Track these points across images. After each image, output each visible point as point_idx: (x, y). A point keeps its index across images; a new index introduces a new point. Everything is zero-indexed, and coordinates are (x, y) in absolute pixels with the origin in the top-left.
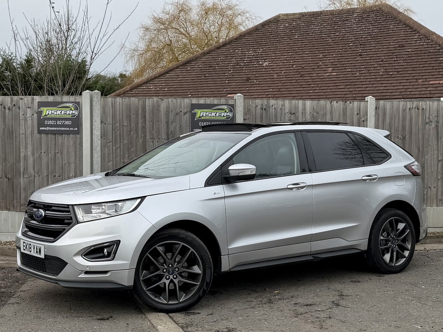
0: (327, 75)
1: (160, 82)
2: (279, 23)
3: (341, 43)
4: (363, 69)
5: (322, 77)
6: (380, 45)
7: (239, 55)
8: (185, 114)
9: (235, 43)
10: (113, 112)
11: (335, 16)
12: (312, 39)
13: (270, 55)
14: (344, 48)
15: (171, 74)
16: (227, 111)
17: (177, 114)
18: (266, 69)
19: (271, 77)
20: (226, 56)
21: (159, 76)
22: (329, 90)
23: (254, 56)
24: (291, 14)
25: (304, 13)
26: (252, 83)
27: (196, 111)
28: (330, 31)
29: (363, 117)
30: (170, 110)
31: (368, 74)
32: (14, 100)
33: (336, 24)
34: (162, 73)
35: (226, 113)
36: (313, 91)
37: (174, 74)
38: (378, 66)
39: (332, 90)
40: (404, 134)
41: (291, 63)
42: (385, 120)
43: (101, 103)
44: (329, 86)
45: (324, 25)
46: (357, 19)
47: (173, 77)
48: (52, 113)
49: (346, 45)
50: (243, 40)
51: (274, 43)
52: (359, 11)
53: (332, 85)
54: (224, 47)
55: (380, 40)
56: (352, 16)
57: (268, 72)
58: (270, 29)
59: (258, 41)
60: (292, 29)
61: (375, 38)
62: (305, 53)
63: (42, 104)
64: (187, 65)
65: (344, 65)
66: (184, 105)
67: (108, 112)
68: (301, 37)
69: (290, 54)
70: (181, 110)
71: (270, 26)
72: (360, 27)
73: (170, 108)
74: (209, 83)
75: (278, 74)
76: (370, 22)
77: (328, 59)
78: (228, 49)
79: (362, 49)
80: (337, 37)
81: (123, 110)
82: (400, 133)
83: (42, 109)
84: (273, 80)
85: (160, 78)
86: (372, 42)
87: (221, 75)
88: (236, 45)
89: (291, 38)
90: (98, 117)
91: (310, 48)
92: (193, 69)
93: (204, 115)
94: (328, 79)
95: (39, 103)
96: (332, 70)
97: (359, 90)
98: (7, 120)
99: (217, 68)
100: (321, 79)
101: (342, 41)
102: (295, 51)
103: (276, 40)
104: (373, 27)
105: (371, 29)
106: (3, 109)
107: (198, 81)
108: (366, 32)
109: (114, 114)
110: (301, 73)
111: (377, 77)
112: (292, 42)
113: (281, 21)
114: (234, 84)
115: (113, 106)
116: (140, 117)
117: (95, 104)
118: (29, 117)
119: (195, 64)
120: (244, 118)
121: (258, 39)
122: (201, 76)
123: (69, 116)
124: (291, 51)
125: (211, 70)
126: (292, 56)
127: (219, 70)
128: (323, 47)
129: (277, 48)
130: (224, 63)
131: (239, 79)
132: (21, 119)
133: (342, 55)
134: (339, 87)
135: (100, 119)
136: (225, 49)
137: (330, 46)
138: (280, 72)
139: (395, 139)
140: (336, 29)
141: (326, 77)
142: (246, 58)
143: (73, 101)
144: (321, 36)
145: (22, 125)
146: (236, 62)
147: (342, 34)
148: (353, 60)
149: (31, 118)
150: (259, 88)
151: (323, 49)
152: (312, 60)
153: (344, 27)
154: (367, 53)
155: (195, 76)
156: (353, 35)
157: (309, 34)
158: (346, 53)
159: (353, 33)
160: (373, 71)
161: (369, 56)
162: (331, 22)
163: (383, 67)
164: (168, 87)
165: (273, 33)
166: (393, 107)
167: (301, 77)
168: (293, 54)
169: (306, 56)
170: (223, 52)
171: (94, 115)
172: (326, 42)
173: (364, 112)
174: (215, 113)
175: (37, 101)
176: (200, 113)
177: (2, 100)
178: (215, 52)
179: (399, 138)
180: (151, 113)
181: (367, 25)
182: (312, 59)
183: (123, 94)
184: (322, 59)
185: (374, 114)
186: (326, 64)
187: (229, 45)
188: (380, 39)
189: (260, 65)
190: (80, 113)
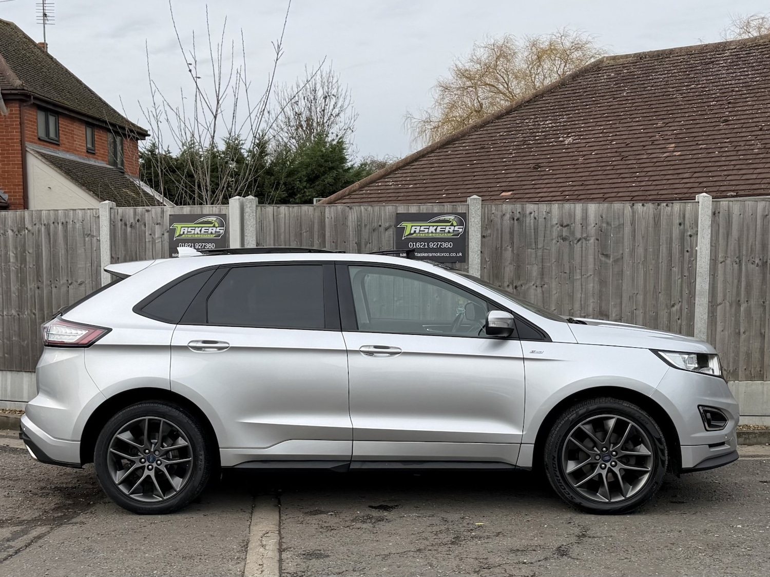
0: (665, 155)
1: (405, 175)
2: (600, 72)
3: (696, 101)
4: (726, 145)
5: (655, 160)
6: (761, 102)
7: (530, 127)
8: (386, 229)
9: (527, 108)
10: (276, 228)
11: (693, 56)
12: (650, 95)
13: (577, 126)
14: (701, 109)
15: (422, 163)
16: (455, 224)
17: (374, 230)
18: (567, 149)
19: (574, 162)
20: (508, 130)
21: (404, 166)
22: (664, 182)
23: (552, 129)
24: (622, 57)
25: (644, 53)
26: (542, 173)
27: (404, 224)
28: (681, 81)
29: (689, 230)
30: (363, 225)
31: (734, 153)
32: (138, 213)
33: (694, 69)
34: (408, 161)
35: (453, 227)
36: (638, 184)
37: (427, 162)
38: (753, 138)
39: (670, 182)
40: (765, 258)
41: (609, 138)
42: (730, 233)
43: (258, 216)
44: (666, 175)
45: (673, 71)
46: (729, 61)
47: (425, 166)
48: (188, 232)
49: (705, 104)
50: (539, 103)
51: (587, 105)
52: (734, 47)
53: (670, 172)
54: (508, 116)
55: (763, 94)
56: (721, 56)
57: (571, 154)
58: (585, 83)
59: (562, 103)
60: (619, 82)
61: (754, 91)
62: (634, 120)
63: (175, 219)
64: (447, 147)
65: (696, 139)
66: (385, 215)
67: (268, 229)
68: (632, 94)
69: (611, 122)
70: (380, 224)
71: (586, 77)
72: (732, 73)
73: (363, 222)
74: (475, 174)
75: (586, 157)
76: (750, 65)
77: (671, 129)
78: (513, 119)
79: (729, 110)
80: (692, 91)
81: (289, 225)
82: (757, 255)
83: (175, 225)
84: (576, 166)
85: (406, 168)
86: (749, 99)
87: (497, 160)
88: (526, 111)
89: (615, 96)
90: (253, 237)
91: (644, 111)
92: (456, 153)
93: (417, 232)
94: (665, 163)
95: (171, 217)
96: (675, 147)
97: (715, 180)
98: (129, 243)
99: (492, 150)
100: (653, 164)
101: (698, 98)
102: (620, 117)
103: (591, 100)
104: (753, 72)
105: (750, 76)
106: (123, 227)
107: (460, 171)
108: (741, 81)
109: (276, 232)
110: (623, 154)
111: (748, 157)
112: (617, 103)
113: (604, 68)
114: (514, 175)
115: (276, 219)
116: (316, 236)
117: (247, 217)
118: (158, 237)
119: (460, 145)
120: (483, 234)
121: (564, 100)
122: (466, 163)
123: (212, 235)
124: (613, 118)
125: (483, 154)
126: (613, 126)
127: (495, 153)
128: (665, 109)
129: (591, 114)
130: (504, 141)
131: (523, 166)
132: (147, 240)
133: (695, 122)
134: (681, 176)
135: (255, 240)
136: (509, 119)
137: (678, 107)
138: (590, 152)
139: (749, 265)
140: (692, 78)
141: (662, 159)
142: (538, 132)
143: (217, 213)
144: (665, 90)
145: (149, 249)
146: (523, 138)
147: (700, 86)
148: (712, 129)
149: (160, 240)
150: (552, 181)
151: (666, 113)
152: (645, 131)
153: (705, 74)
154: (738, 117)
155: (456, 164)
156: (719, 88)
157: (646, 89)
158: (702, 117)
159: (719, 84)
160: (743, 148)
161: (740, 122)
162: (686, 66)
163: (760, 141)
164: (415, 182)
165: (589, 89)
166: (744, 212)
167: (621, 160)
168: (614, 122)
169: (636, 124)
170: (505, 123)
171: (246, 234)
172: (672, 100)
173: (692, 221)
174: (435, 227)
175: (169, 213)
176: (411, 228)
177: (122, 213)
178: (493, 124)
179: (756, 265)
180: (334, 229)
181: (745, 69)
182: (644, 129)
183: (349, 194)
184: (660, 130)
185: (710, 223)
186: (666, 137)
187: (516, 112)
188: (763, 92)
189: (559, 143)
190: (227, 232)
